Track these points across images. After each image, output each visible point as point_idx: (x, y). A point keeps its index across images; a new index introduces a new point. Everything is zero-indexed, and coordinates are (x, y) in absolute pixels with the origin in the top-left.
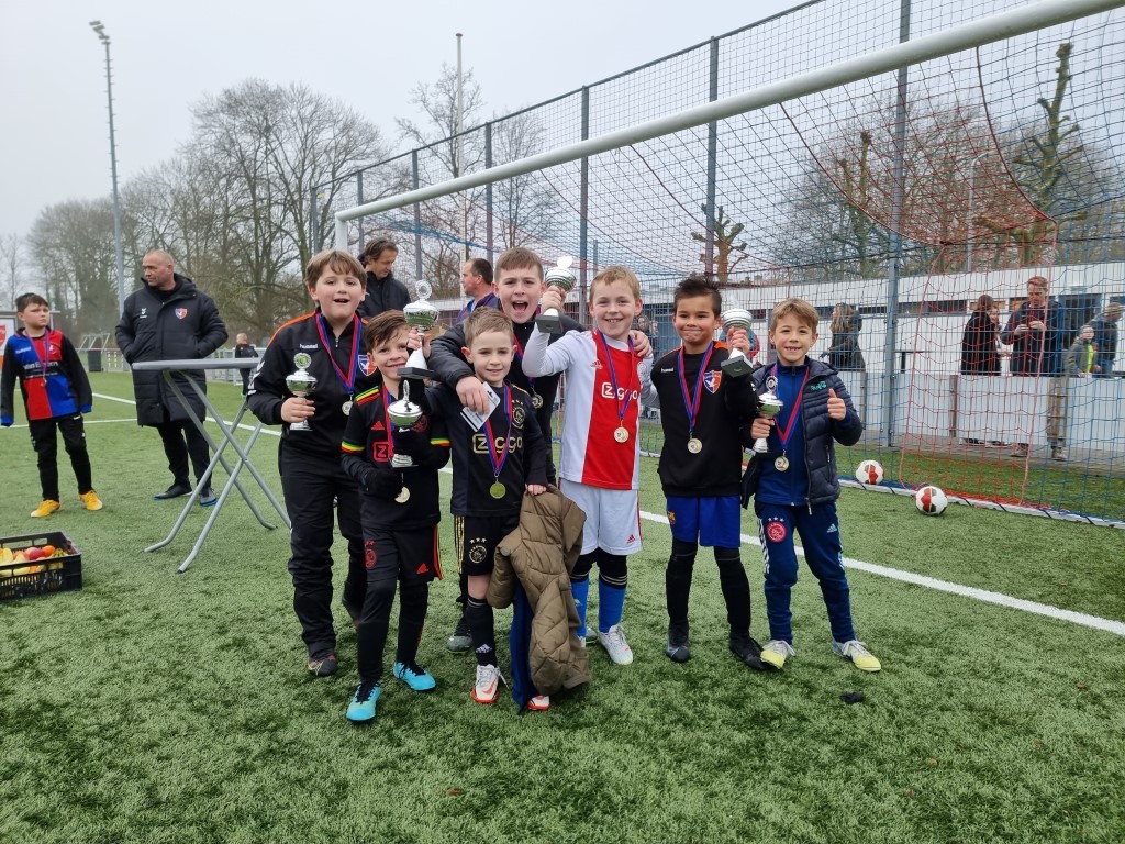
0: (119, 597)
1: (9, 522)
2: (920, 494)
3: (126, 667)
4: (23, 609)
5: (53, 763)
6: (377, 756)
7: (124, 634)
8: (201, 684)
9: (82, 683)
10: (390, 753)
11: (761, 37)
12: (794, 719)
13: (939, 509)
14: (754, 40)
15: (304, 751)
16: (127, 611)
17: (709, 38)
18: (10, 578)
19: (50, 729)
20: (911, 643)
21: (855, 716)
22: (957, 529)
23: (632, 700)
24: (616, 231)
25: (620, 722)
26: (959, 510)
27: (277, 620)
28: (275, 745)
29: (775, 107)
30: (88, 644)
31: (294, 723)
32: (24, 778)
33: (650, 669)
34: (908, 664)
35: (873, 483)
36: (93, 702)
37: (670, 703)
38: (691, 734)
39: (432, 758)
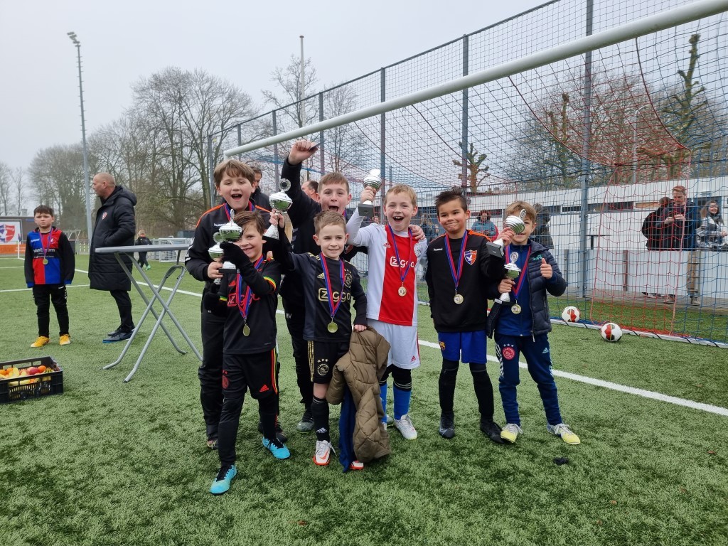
0: (86, 398)
1: (17, 351)
2: (604, 328)
3: (91, 443)
4: (25, 407)
5: (45, 505)
6: (252, 500)
7: (90, 422)
8: (139, 454)
9: (63, 453)
10: (260, 498)
11: (496, 34)
12: (522, 475)
13: (617, 338)
14: (491, 36)
15: (205, 497)
16: (92, 407)
17: (462, 36)
18: (17, 387)
19: (43, 483)
20: (599, 425)
21: (563, 473)
22: (629, 351)
23: (417, 463)
24: (404, 160)
25: (410, 477)
26: (630, 338)
27: (187, 412)
28: (186, 493)
29: (506, 79)
30: (67, 429)
31: (199, 479)
32: (26, 515)
33: (429, 443)
34: (597, 439)
35: (573, 321)
36: (70, 466)
37: (442, 465)
38: (456, 486)
39: (288, 501)
